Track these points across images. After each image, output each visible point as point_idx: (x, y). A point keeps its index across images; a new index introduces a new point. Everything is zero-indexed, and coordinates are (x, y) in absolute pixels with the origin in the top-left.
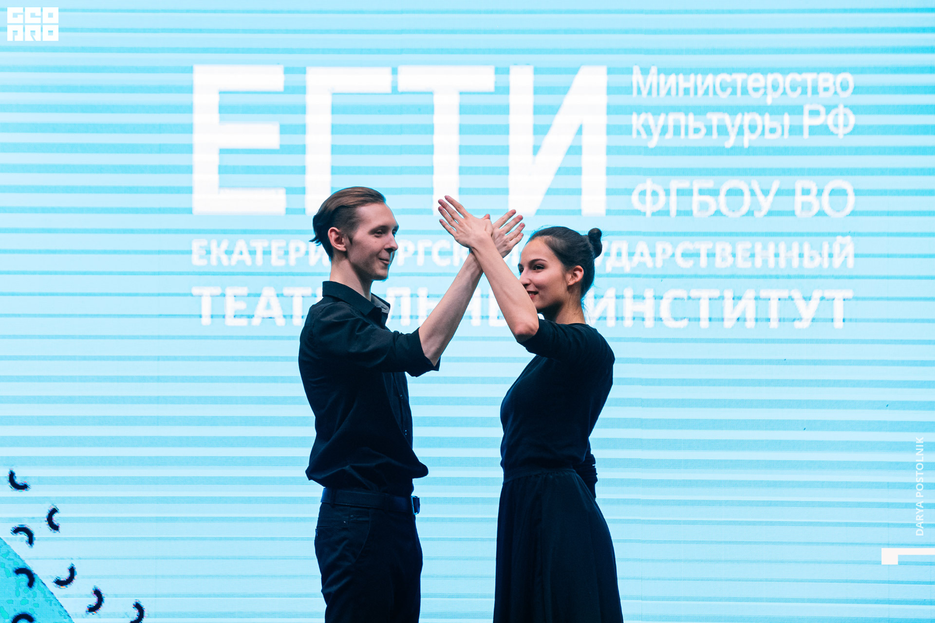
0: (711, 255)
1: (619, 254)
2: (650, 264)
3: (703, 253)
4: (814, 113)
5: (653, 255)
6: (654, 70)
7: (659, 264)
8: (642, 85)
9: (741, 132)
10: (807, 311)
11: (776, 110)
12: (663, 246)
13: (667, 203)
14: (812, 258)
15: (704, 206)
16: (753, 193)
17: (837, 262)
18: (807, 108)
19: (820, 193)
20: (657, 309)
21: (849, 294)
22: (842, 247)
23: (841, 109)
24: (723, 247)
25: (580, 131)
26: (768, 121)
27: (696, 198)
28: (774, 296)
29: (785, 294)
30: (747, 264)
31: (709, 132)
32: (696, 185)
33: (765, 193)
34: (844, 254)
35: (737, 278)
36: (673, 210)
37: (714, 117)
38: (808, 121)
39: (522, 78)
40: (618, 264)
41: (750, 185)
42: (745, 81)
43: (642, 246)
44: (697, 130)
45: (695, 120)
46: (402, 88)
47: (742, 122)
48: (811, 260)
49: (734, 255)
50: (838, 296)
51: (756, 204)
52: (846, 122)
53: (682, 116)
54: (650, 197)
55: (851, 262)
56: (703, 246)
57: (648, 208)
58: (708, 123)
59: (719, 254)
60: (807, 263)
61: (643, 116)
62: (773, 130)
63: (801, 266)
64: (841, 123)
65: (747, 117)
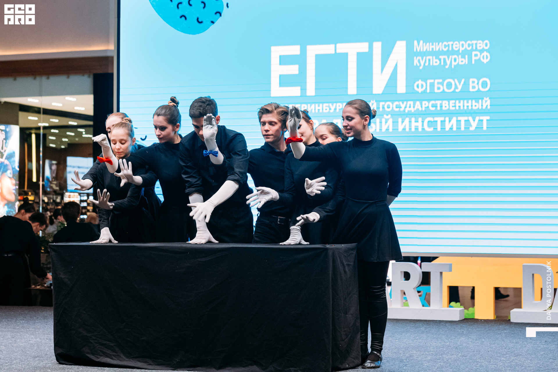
0: (441, 106)
2: (420, 109)
3: (439, 105)
4: (476, 55)
5: (421, 106)
6: (421, 42)
7: (424, 109)
8: (417, 47)
9: (451, 61)
10: (474, 124)
11: (463, 55)
12: (425, 104)
13: (426, 88)
15: (439, 89)
16: (455, 84)
17: (484, 107)
18: (474, 53)
19: (478, 84)
20: (423, 125)
21: (488, 118)
22: (486, 101)
23: (485, 53)
24: (445, 103)
25: (396, 65)
26: (460, 58)
27: (436, 86)
28: (463, 119)
29: (466, 118)
30: (454, 108)
31: (440, 63)
32: (436, 81)
33: (460, 83)
34: (487, 103)
35: (450, 114)
36: (428, 91)
37: (442, 57)
38: (474, 58)
39: (377, 46)
40: (410, 109)
41: (454, 80)
42: (452, 45)
43: (418, 103)
44: (436, 62)
45: (436, 58)
46: (338, 51)
47: (452, 58)
48: (476, 105)
49: (449, 104)
50: (485, 118)
51: (456, 87)
52: (487, 58)
53: (431, 57)
54: (420, 86)
55: (489, 107)
56: (439, 103)
57: (420, 90)
58: (440, 60)
59: (444, 105)
60: (474, 108)
61: (418, 58)
62: (462, 61)
63: (472, 109)
64: (485, 58)
65: (454, 57)
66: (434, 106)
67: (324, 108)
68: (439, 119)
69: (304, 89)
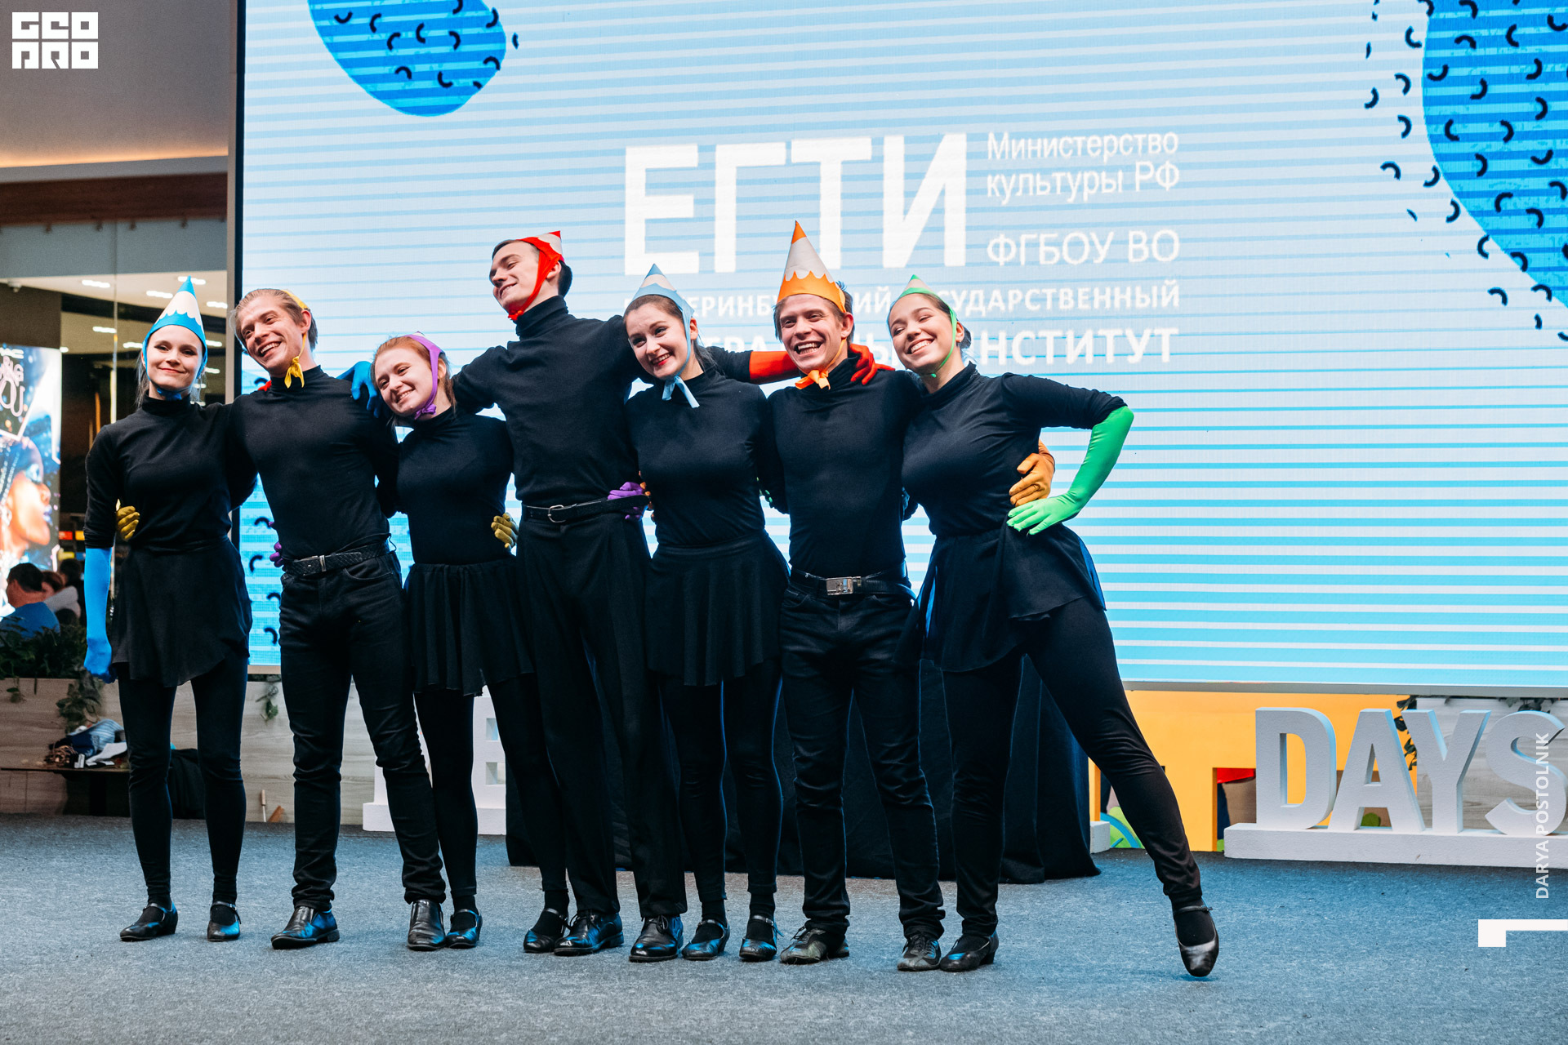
0: (1056, 299)
1: (977, 301)
2: (1003, 308)
3: (1049, 298)
4: (1145, 169)
5: (1005, 301)
6: (1006, 136)
7: (1011, 307)
8: (996, 148)
9: (1080, 189)
10: (1139, 347)
11: (1111, 170)
12: (1015, 295)
13: (1018, 254)
14: (1143, 300)
15: (1049, 256)
16: (1092, 243)
17: (1165, 302)
18: (1138, 164)
19: (1149, 242)
20: (1009, 348)
21: (1175, 331)
22: (1169, 289)
23: (1168, 165)
24: (1066, 294)
25: (943, 193)
26: (1103, 178)
27: (1043, 249)
28: (1110, 334)
29: (1119, 332)
30: (1087, 307)
31: (1054, 189)
32: (1043, 237)
33: (1103, 243)
34: (1170, 295)
35: (1077, 320)
36: (1023, 260)
37: (1058, 176)
38: (1139, 177)
39: (895, 147)
40: (976, 309)
41: (1089, 236)
42: (1085, 143)
43: (996, 293)
44: (1043, 188)
45: (1042, 179)
46: (794, 160)
47: (1082, 180)
48: (1142, 301)
49: (1075, 298)
50: (1166, 333)
51: (1094, 253)
52: (1172, 177)
53: (1030, 176)
54: (1003, 249)
55: (1176, 303)
56: (1049, 292)
57: (1002, 260)
58: (1053, 182)
59: (1062, 298)
60: (1139, 305)
61: (997, 177)
62: (1109, 186)
63: (1133, 307)
64: (1168, 177)
65: (1087, 175)
66: (1039, 300)
67: (760, 305)
68: (1050, 335)
69: (708, 255)
